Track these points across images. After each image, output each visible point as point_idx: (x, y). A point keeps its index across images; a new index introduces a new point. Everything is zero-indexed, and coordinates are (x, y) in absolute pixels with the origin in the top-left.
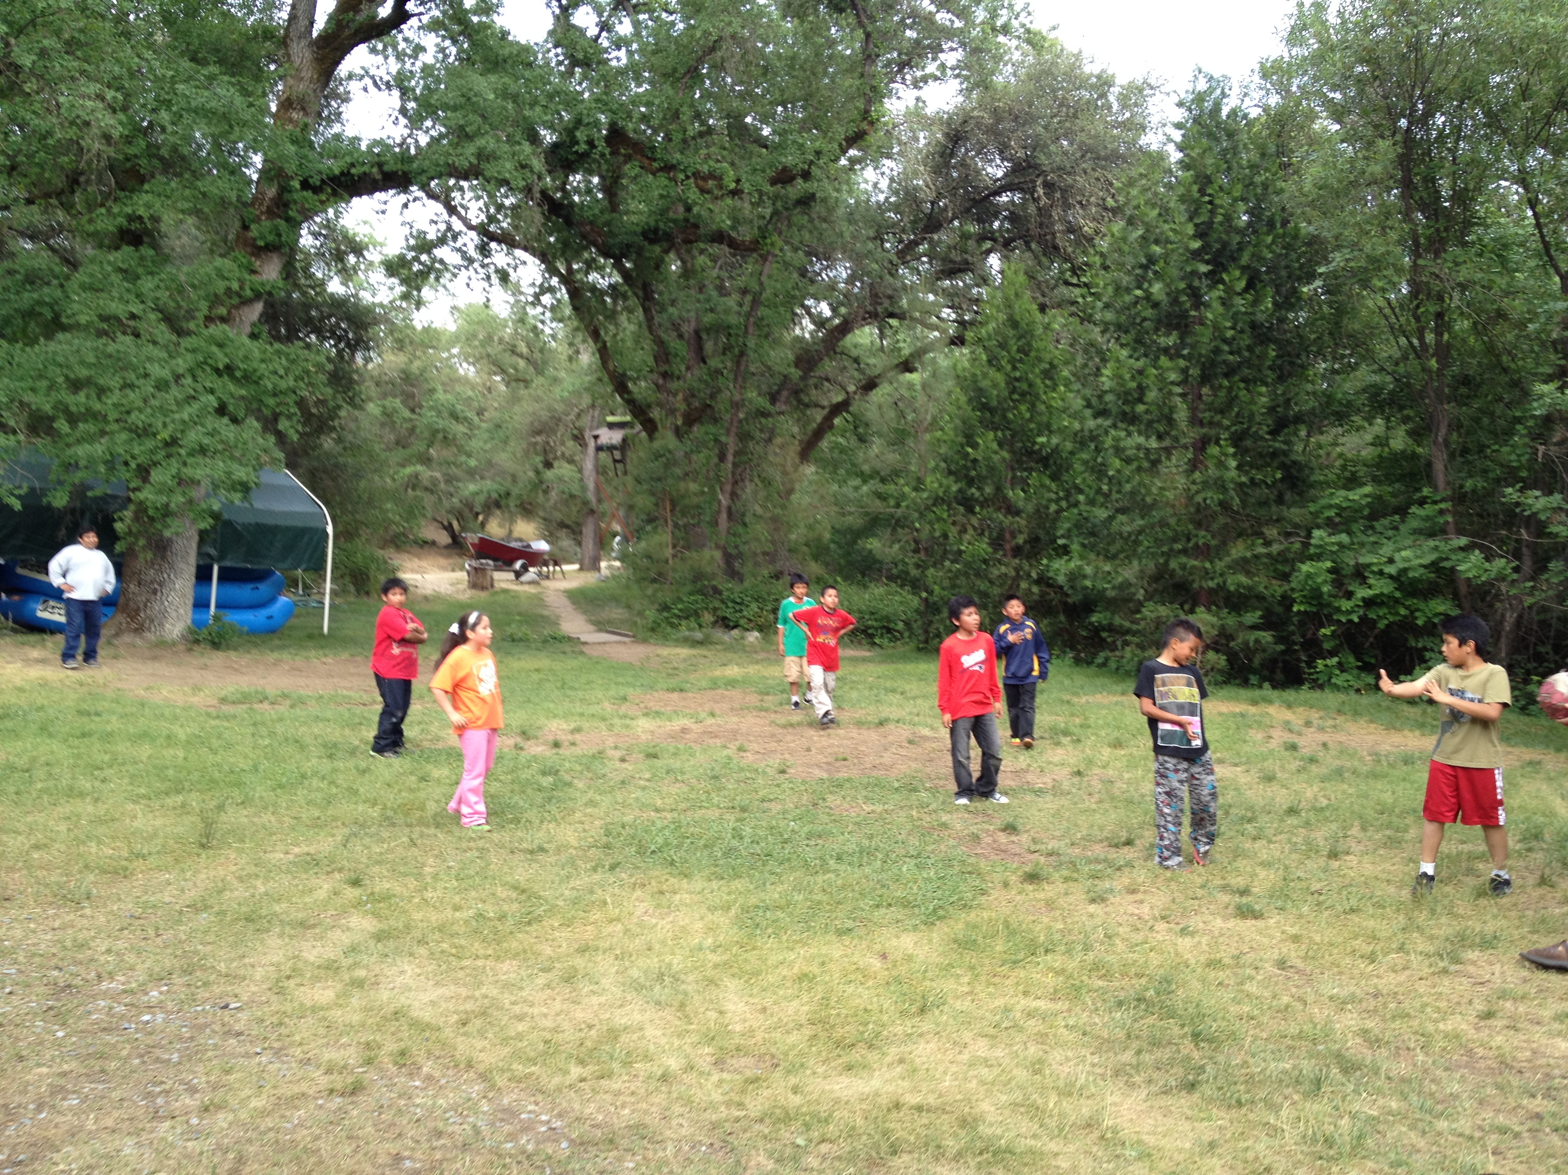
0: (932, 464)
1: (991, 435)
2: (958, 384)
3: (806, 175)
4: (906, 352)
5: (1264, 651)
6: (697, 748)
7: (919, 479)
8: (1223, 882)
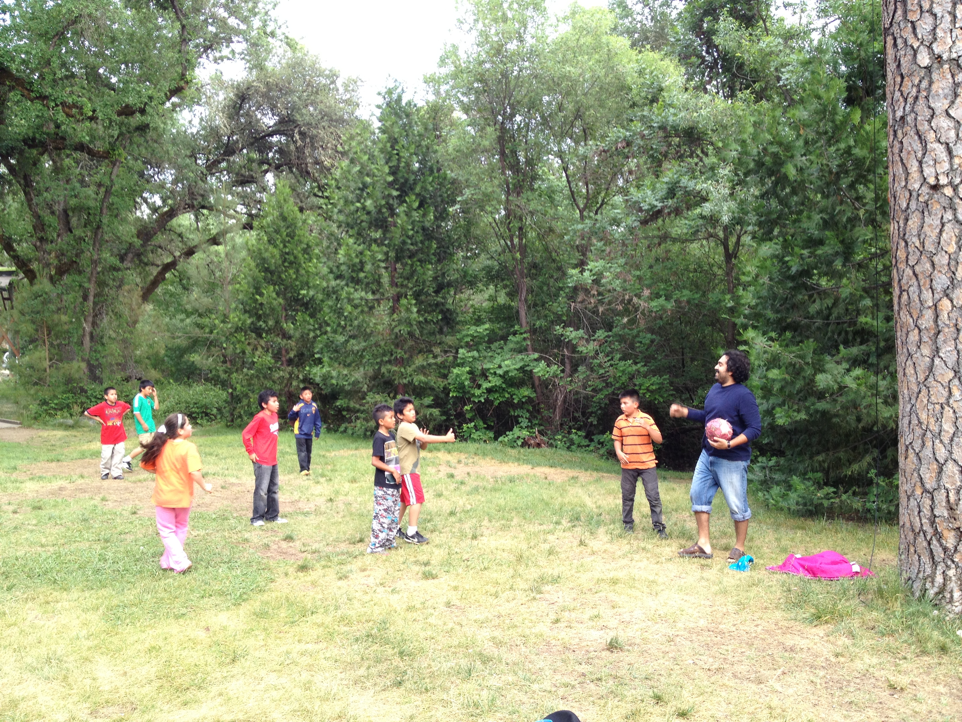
0: (233, 305)
1: (271, 288)
2: (249, 255)
3: (143, 111)
4: (214, 232)
5: (435, 420)
6: (71, 500)
7: (225, 315)
8: (415, 559)
